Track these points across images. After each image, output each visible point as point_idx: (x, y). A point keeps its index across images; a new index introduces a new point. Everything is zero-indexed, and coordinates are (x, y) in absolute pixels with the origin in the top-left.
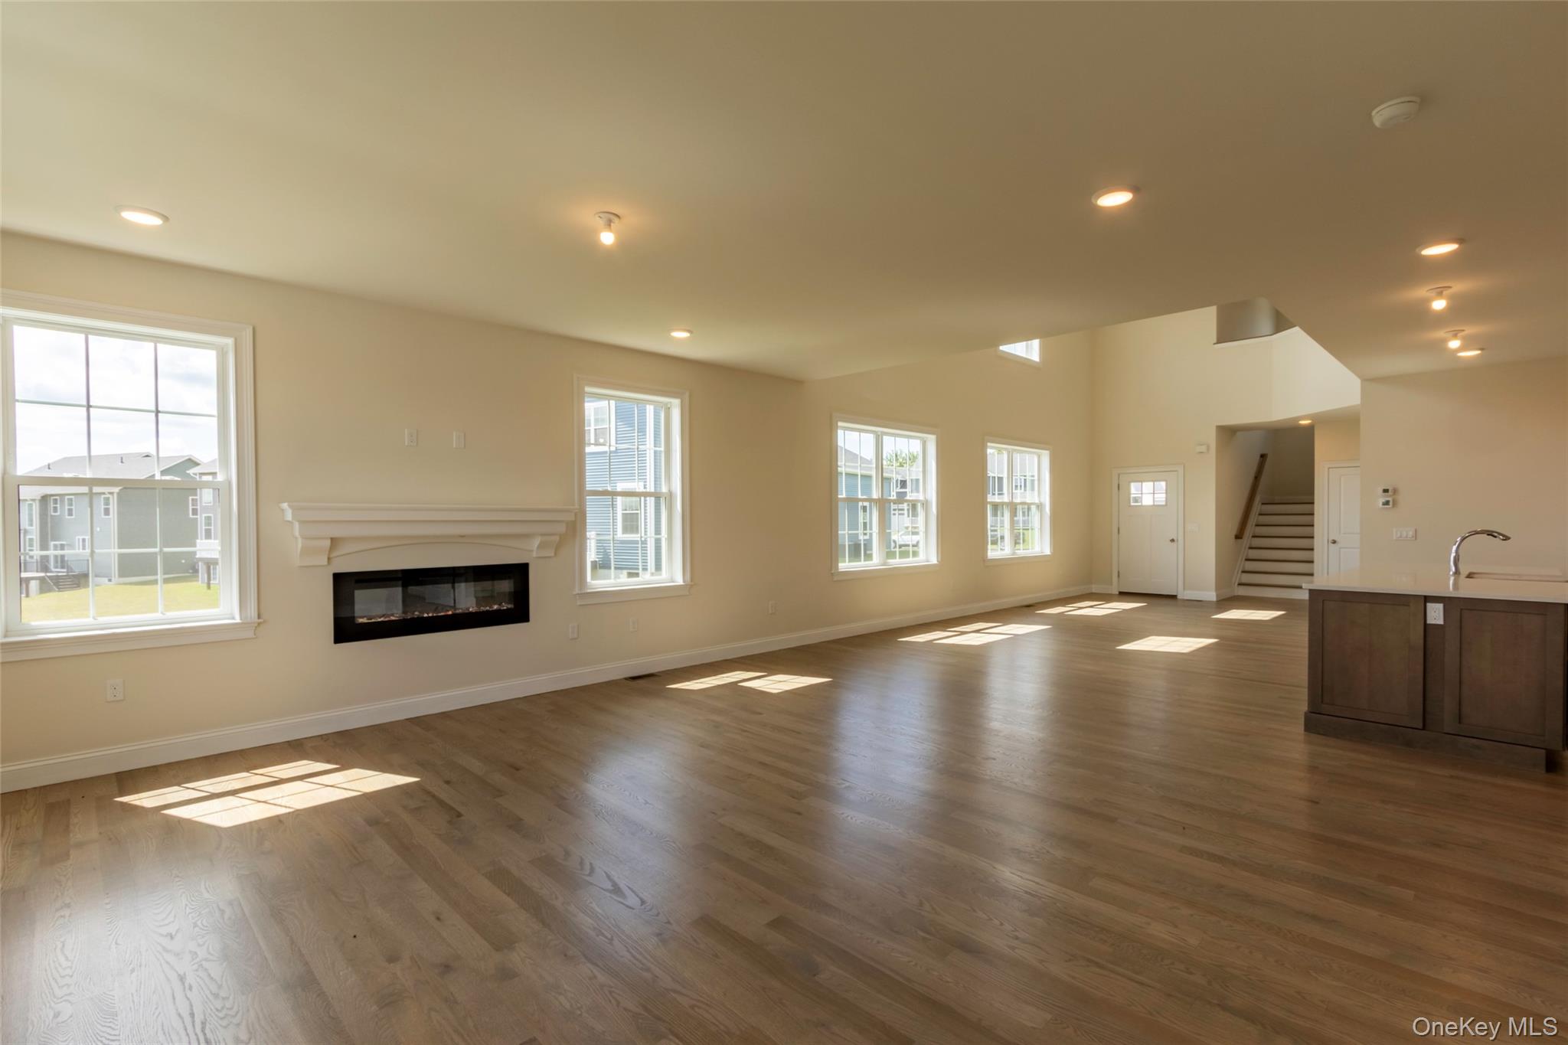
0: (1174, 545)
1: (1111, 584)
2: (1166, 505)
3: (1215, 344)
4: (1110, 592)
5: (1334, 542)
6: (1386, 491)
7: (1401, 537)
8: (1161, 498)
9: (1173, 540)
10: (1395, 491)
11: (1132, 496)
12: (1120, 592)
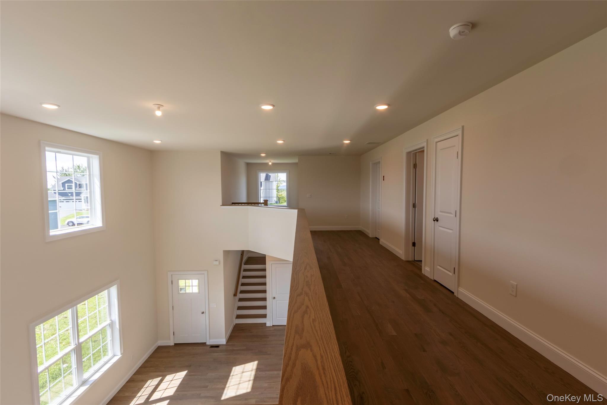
1: (170, 340)
2: (199, 293)
3: (221, 206)
4: (169, 345)
5: (274, 298)
8: (196, 289)
9: (203, 313)
11: (180, 287)
12: (175, 344)
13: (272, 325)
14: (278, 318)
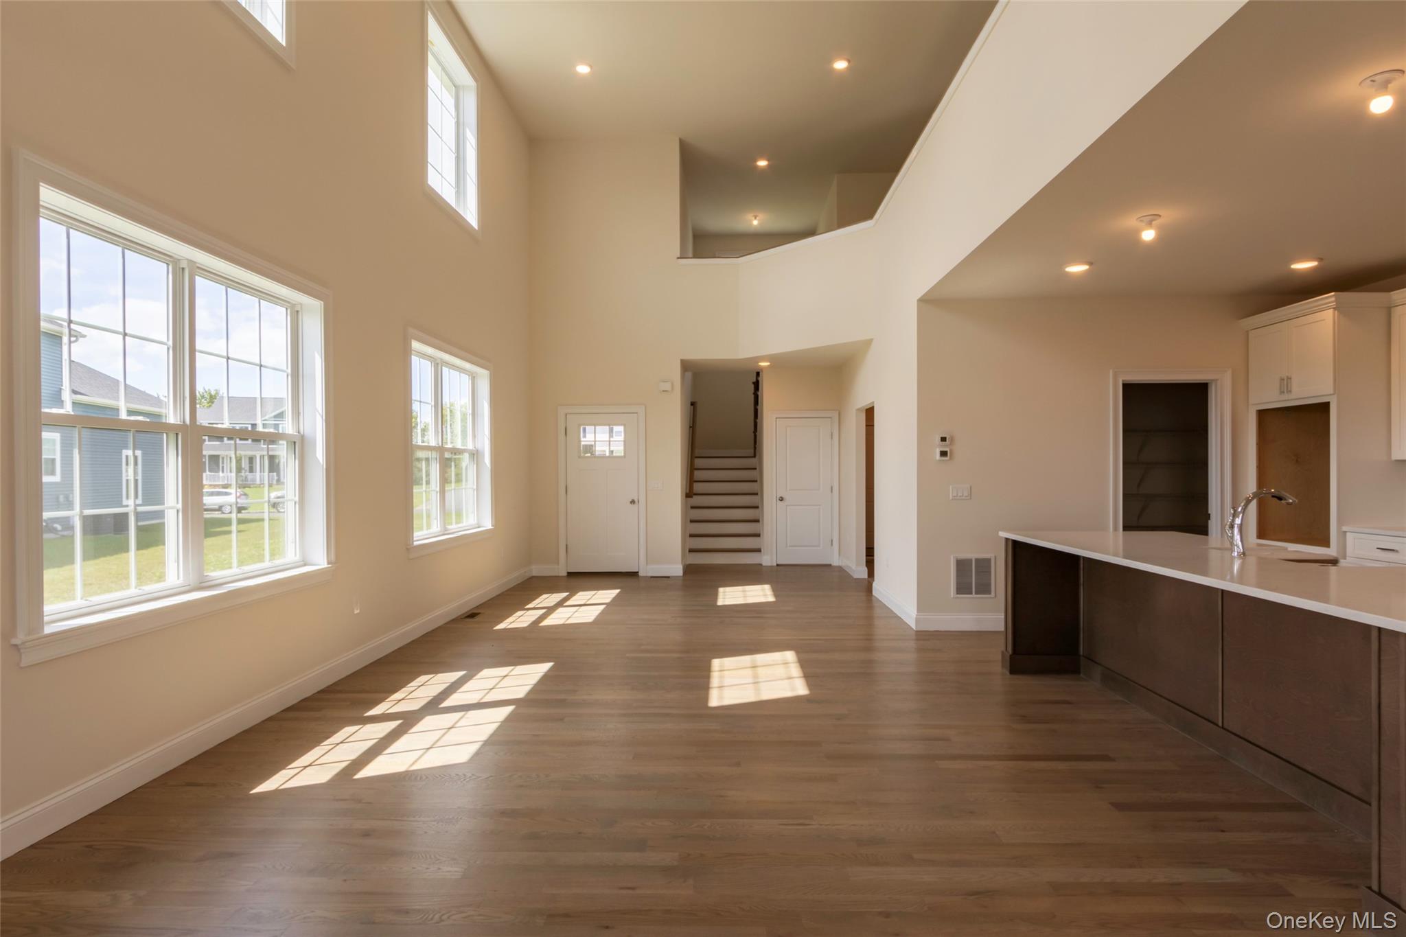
0: (635, 506)
1: (558, 564)
2: (625, 457)
3: (678, 258)
4: (557, 575)
5: (782, 499)
6: (943, 439)
7: (957, 496)
8: (619, 449)
9: (633, 502)
10: (952, 439)
11: (583, 443)
12: (570, 574)
13: (775, 564)
14: (790, 546)
